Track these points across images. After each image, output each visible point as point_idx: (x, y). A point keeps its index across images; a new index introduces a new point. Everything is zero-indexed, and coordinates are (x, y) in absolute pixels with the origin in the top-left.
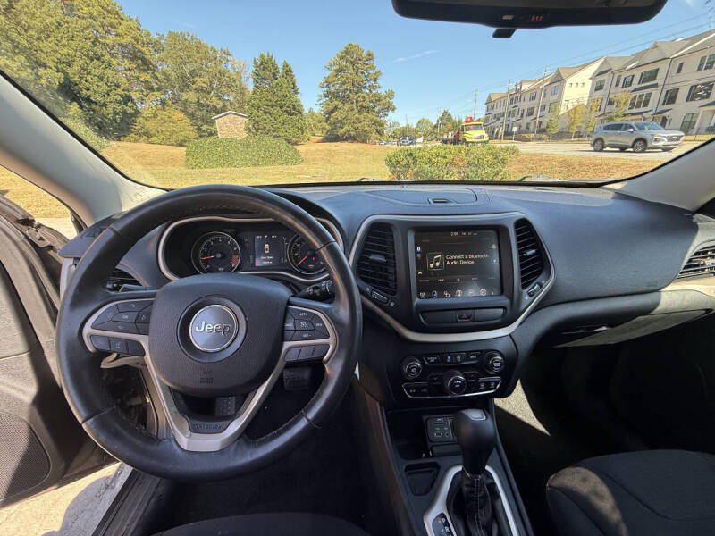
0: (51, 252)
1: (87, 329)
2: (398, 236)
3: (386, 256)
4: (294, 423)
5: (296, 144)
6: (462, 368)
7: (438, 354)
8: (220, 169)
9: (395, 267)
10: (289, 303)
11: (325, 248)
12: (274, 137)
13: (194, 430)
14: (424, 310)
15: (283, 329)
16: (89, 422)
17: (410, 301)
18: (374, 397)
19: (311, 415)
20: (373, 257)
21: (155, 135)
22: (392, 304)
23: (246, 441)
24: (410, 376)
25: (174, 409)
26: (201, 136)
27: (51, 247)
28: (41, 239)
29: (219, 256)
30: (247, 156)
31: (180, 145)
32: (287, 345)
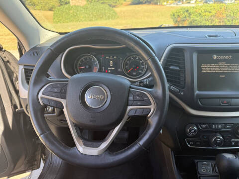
0: (8, 64)
1: (40, 95)
2: (187, 55)
3: (179, 67)
4: (133, 146)
5: (114, 7)
6: (221, 133)
7: (207, 123)
8: (72, 23)
9: (185, 73)
10: (130, 87)
11: (150, 60)
12: (102, 3)
13: (86, 145)
14: (201, 98)
15: (128, 100)
16: (42, 136)
17: (193, 92)
18: (168, 146)
19: (141, 143)
20: (171, 67)
21: (37, 5)
22: (182, 93)
23: (109, 153)
24: (190, 135)
25: (76, 135)
26: (61, 5)
27: (8, 61)
28: (5, 57)
29: (87, 67)
30: (86, 15)
31: (50, 10)
32: (129, 108)
